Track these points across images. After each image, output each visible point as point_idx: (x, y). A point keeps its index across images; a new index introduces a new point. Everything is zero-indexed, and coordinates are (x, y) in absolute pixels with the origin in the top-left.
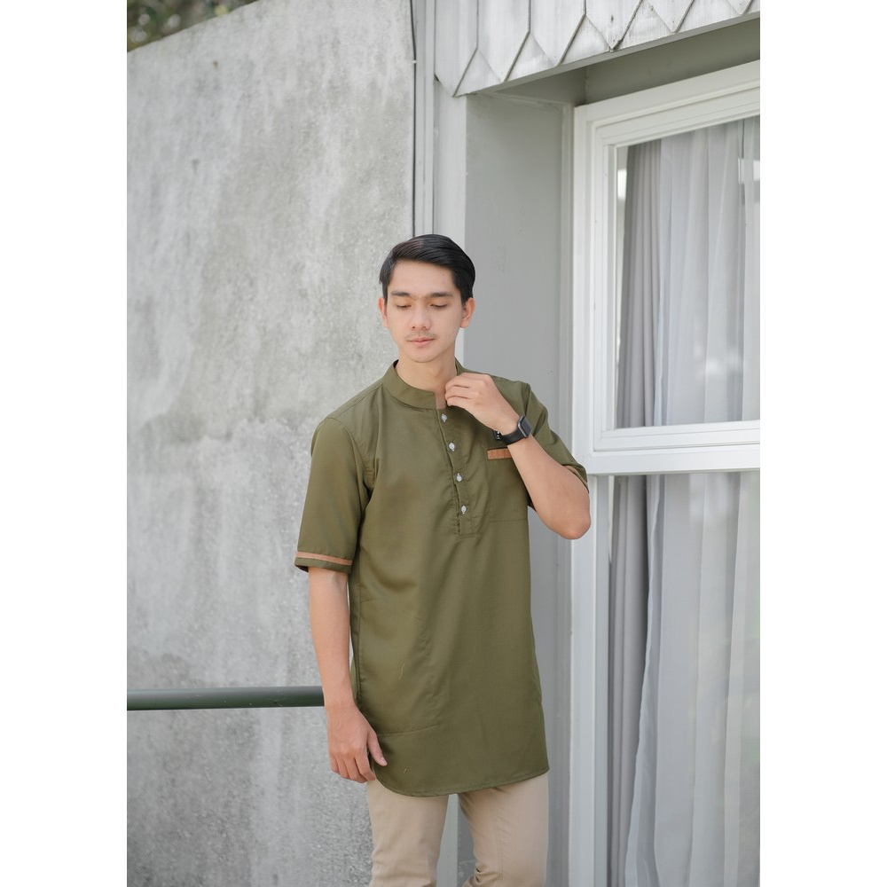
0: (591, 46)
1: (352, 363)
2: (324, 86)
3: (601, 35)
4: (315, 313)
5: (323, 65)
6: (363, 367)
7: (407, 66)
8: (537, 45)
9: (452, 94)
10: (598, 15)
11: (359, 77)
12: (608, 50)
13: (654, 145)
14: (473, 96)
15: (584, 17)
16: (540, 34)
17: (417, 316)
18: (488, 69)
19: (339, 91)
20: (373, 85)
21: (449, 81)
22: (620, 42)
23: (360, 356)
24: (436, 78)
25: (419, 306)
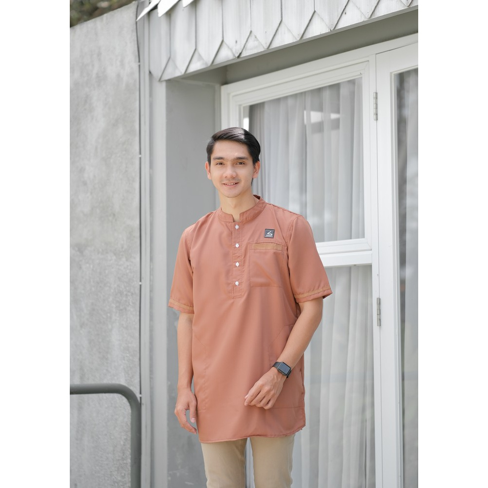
0: (226, 56)
1: (111, 218)
2: (94, 76)
3: (231, 50)
4: (91, 193)
5: (93, 66)
6: (116, 220)
7: (135, 66)
8: (200, 55)
9: (158, 80)
10: (230, 40)
11: (111, 72)
12: (234, 58)
13: (261, 105)
14: (169, 81)
15: (223, 41)
16: (201, 50)
17: (228, 171)
18: (176, 67)
19: (101, 79)
20: (118, 76)
21: (157, 74)
22: (240, 54)
23: (114, 215)
24: (150, 72)
25: (229, 164)
